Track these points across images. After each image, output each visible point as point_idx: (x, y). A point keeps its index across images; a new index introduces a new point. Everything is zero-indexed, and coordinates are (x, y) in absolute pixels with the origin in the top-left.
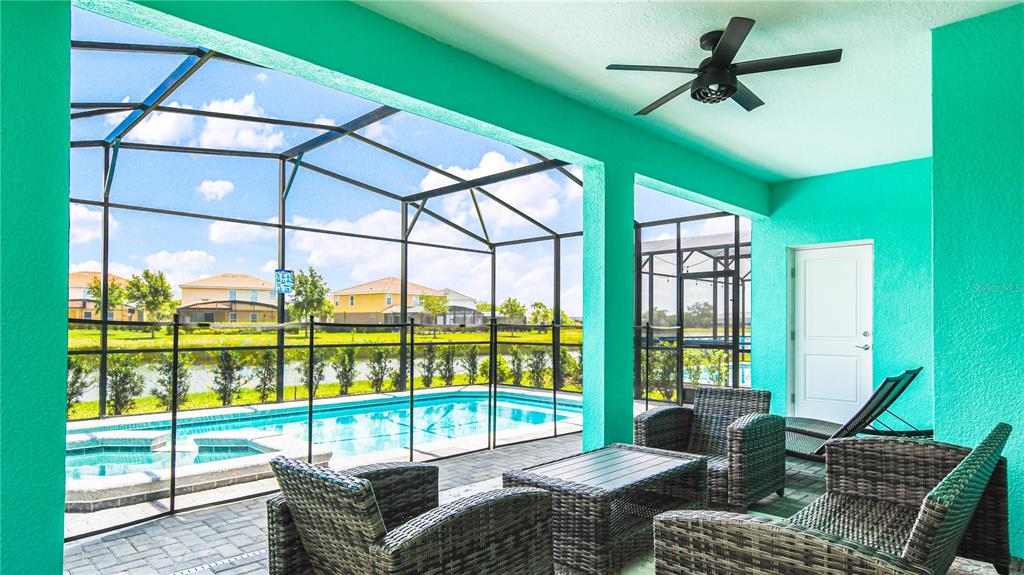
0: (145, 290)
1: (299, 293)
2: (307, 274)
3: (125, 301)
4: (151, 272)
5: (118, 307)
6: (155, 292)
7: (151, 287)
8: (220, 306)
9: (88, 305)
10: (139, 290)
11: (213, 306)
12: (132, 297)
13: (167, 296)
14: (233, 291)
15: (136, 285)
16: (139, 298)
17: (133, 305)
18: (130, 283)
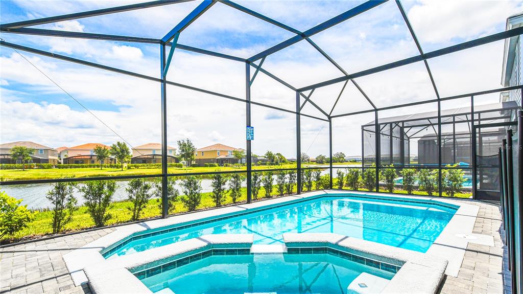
0: (118, 150)
1: (183, 151)
2: (186, 142)
3: (110, 156)
4: (120, 143)
5: (107, 158)
6: (122, 151)
7: (121, 149)
8: (149, 157)
9: (93, 158)
10: (116, 150)
11: (146, 157)
12: (113, 154)
13: (128, 153)
14: (154, 150)
15: (114, 148)
16: (116, 154)
17: (113, 157)
18: (112, 147)
